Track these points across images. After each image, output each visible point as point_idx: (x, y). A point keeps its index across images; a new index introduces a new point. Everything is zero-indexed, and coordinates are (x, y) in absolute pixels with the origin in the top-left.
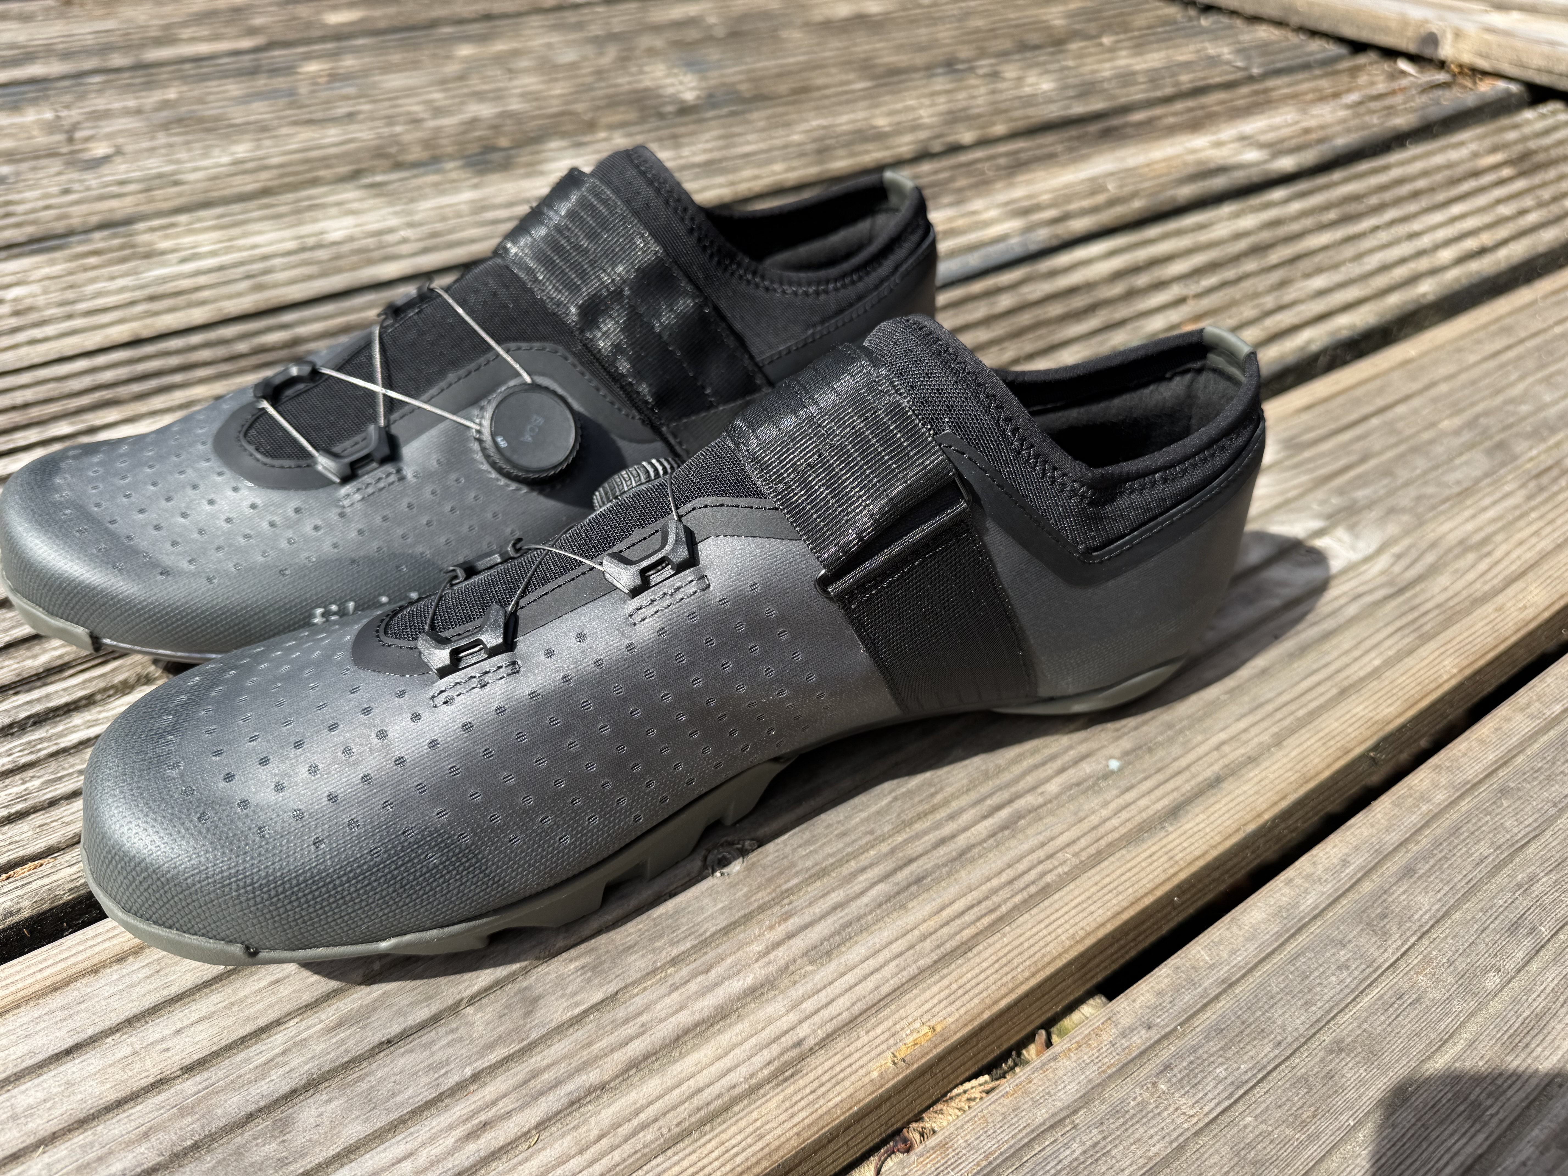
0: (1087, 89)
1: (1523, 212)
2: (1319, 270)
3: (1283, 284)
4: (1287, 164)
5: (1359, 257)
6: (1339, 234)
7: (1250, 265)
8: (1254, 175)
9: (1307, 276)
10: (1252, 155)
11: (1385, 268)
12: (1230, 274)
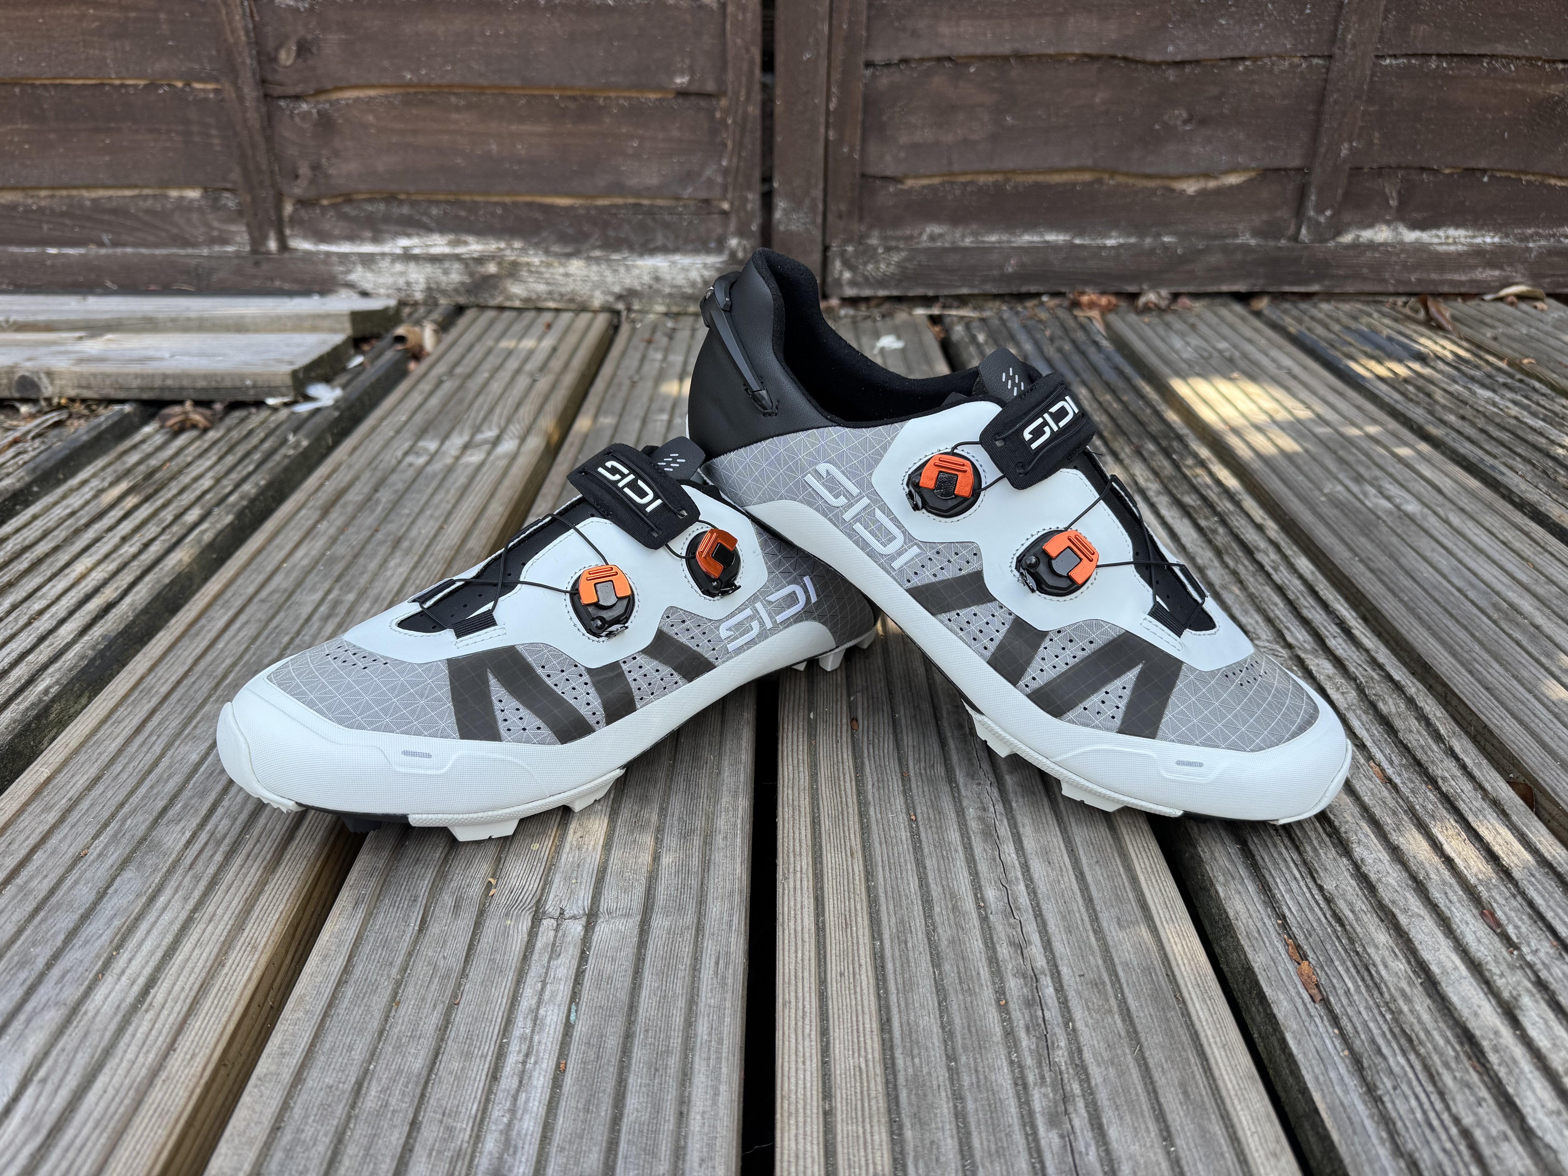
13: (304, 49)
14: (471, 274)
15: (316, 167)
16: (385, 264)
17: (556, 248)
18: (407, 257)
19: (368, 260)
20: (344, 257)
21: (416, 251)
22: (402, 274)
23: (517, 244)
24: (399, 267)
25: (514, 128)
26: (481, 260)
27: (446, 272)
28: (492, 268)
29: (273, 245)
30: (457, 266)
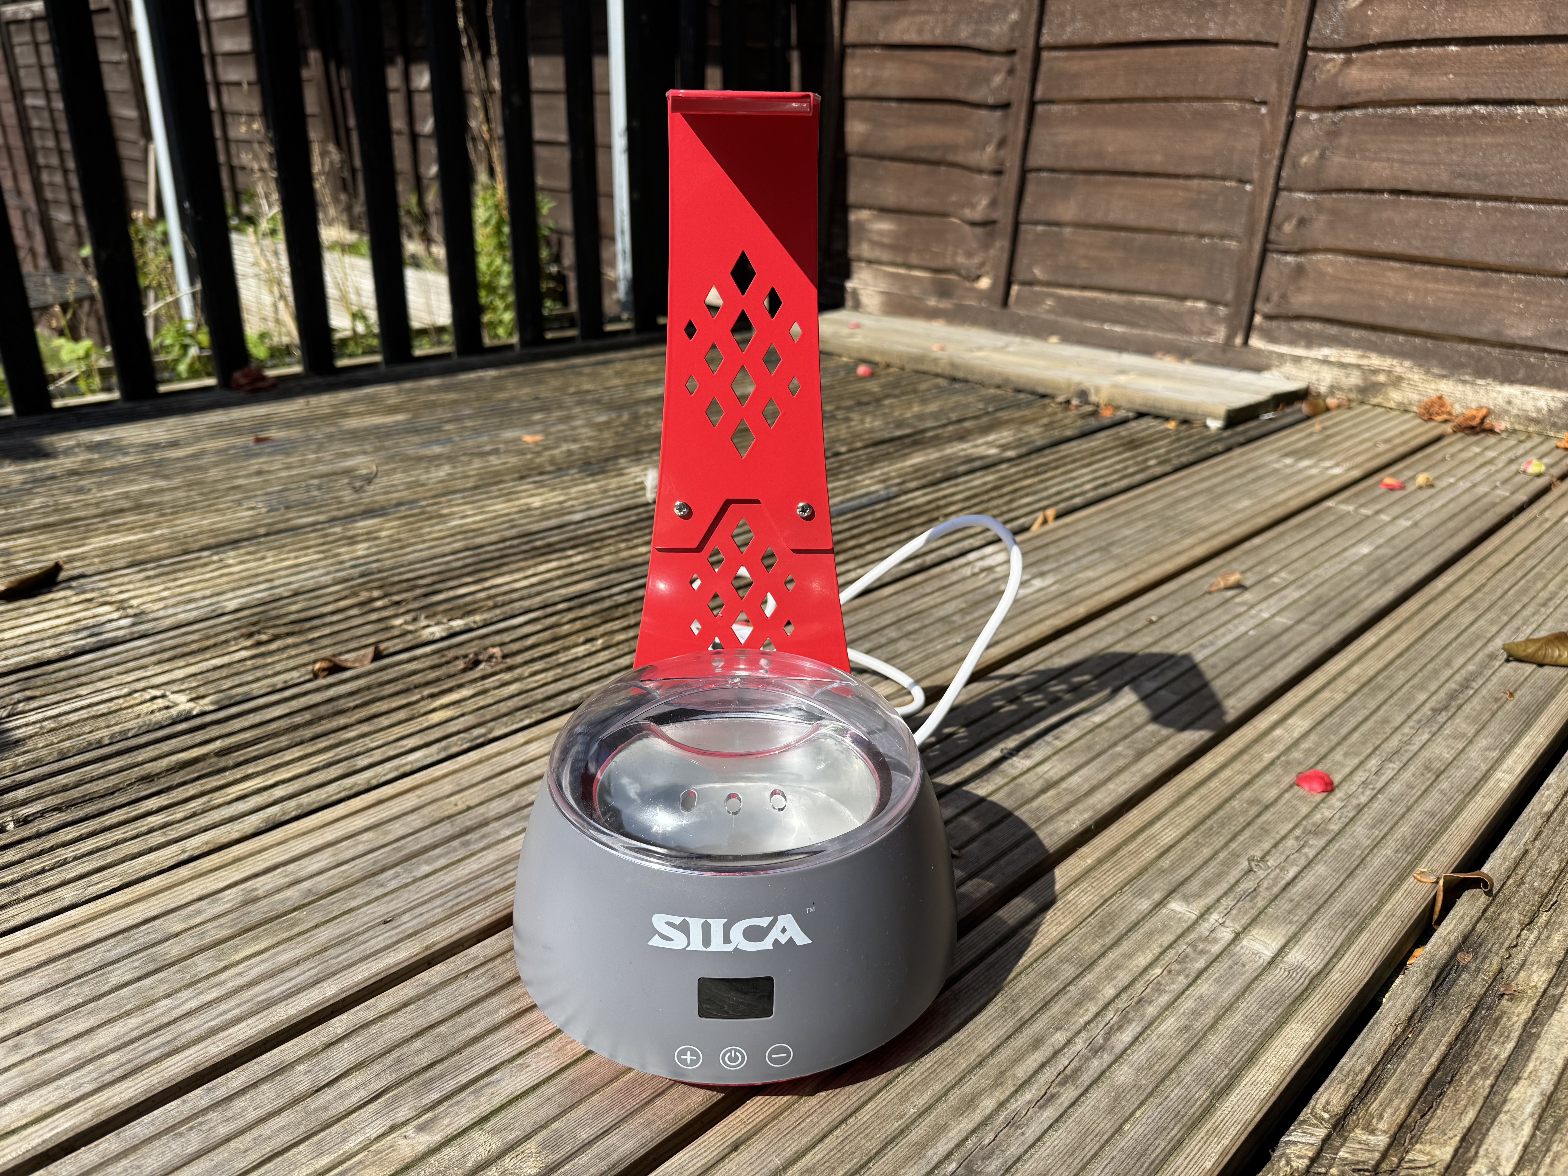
0: (900, 424)
1: (1126, 468)
2: (1027, 495)
3: (1011, 501)
4: (1010, 454)
5: (1046, 489)
6: (1036, 479)
7: (994, 494)
8: (996, 459)
9: (1021, 497)
10: (993, 451)
11: (1059, 493)
12: (985, 497)
13: (1302, 222)
14: (1365, 379)
15: (1284, 296)
16: (1307, 363)
17: (1436, 371)
18: (1325, 362)
19: (1297, 360)
20: (1281, 356)
21: (1332, 359)
22: (1318, 372)
23: (1407, 364)
24: (1316, 367)
25: (1430, 286)
26: (1376, 372)
27: (1348, 376)
28: (1382, 378)
29: (1238, 341)
30: (1356, 373)
